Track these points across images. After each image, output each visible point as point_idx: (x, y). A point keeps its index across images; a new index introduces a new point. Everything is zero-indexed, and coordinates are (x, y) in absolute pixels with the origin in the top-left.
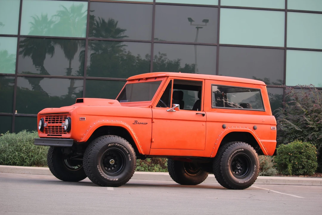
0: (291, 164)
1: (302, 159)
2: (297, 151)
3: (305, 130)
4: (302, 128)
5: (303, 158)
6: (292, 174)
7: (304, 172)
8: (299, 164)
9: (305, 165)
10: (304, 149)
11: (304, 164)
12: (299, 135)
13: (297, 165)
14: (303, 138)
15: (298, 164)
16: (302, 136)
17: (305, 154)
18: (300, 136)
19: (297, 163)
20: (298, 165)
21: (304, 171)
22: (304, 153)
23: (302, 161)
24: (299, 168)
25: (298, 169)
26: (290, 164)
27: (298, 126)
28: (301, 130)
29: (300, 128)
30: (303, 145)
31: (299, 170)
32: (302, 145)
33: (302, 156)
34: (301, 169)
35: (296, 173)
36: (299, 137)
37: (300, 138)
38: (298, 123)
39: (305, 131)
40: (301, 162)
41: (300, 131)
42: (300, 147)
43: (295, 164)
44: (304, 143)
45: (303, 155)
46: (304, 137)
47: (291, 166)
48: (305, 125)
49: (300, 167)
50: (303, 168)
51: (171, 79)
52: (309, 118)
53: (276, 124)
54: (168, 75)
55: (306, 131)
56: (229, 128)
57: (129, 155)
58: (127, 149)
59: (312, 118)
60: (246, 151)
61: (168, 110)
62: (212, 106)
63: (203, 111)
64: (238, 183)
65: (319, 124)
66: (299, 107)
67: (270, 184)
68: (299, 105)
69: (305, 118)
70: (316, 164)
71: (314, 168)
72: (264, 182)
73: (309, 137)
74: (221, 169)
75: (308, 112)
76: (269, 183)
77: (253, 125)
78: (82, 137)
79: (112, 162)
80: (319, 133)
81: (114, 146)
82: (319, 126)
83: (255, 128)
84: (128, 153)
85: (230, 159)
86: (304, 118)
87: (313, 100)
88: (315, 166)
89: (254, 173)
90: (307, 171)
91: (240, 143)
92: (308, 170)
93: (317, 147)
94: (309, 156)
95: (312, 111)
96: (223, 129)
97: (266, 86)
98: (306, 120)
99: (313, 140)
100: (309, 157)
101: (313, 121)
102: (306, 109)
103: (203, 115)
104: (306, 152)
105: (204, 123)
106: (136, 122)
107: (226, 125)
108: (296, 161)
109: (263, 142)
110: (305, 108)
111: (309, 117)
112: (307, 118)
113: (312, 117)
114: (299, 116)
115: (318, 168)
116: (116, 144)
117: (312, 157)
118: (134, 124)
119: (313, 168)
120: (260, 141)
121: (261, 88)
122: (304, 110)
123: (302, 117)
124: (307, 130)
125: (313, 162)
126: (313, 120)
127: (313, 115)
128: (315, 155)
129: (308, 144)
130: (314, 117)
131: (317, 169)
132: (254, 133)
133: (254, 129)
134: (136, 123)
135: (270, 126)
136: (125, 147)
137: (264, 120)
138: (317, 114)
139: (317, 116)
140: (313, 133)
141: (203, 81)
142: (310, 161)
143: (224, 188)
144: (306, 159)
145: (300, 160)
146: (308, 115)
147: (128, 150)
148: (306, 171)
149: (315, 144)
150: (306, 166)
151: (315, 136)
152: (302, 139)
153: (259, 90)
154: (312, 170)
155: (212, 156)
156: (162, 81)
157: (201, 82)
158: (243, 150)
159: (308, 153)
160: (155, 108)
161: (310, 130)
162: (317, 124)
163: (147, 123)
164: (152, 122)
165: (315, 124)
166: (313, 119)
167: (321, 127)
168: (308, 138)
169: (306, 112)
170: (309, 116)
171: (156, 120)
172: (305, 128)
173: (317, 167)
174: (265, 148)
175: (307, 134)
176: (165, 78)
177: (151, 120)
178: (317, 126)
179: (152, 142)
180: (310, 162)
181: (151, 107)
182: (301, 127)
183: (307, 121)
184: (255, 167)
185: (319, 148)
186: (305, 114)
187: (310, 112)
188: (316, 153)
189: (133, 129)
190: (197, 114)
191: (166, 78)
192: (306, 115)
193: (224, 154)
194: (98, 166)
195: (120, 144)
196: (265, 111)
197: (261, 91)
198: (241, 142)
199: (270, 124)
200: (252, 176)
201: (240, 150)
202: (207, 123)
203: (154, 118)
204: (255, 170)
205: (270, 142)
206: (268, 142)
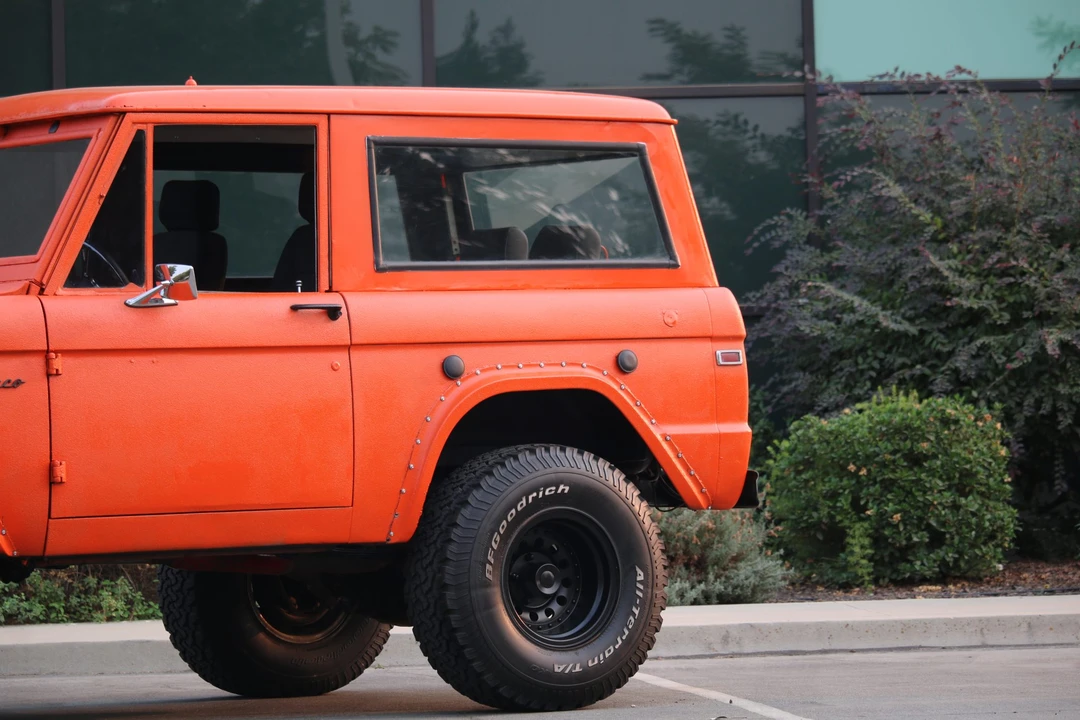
0: (866, 525)
1: (925, 493)
2: (894, 452)
3: (935, 326)
4: (917, 316)
5: (931, 489)
6: (876, 581)
7: (943, 563)
8: (912, 524)
9: (943, 524)
10: (932, 438)
11: (938, 522)
12: (902, 355)
13: (901, 528)
14: (927, 371)
15: (903, 520)
16: (923, 361)
17: (942, 466)
18: (909, 362)
19: (897, 517)
20: (905, 525)
21: (944, 559)
22: (935, 456)
23: (928, 505)
24: (911, 547)
25: (906, 552)
26: (858, 525)
27: (893, 307)
28: (913, 330)
29: (904, 317)
30: (924, 416)
31: (914, 554)
32: (919, 413)
33: (923, 476)
34: (922, 552)
35: (896, 571)
36: (903, 366)
37: (907, 373)
38: (895, 288)
39: (936, 334)
40: (919, 513)
41: (905, 334)
42: (908, 427)
43: (890, 525)
44: (929, 405)
45: (932, 472)
46: (933, 367)
47: (869, 536)
48: (933, 298)
49: (915, 539)
50: (937, 540)
51: (140, 127)
52: (955, 257)
53: (743, 332)
54: (119, 107)
55: (940, 331)
56: (482, 376)
59: (969, 257)
60: (587, 496)
61: (132, 301)
62: (376, 262)
63: (330, 290)
64: (550, 675)
65: (1010, 285)
66: (896, 199)
67: (748, 655)
68: (896, 191)
69: (932, 258)
70: (1007, 516)
71: (999, 536)
72: (709, 645)
73: (960, 362)
74: (450, 605)
75: (945, 227)
76: (736, 650)
77: (613, 349)
80: (1014, 341)
82: (1011, 300)
83: (628, 364)
85: (495, 546)
86: (928, 261)
87: (971, 154)
88: (1002, 528)
89: (637, 612)
90: (956, 561)
91: (547, 450)
92: (961, 553)
93: (1008, 419)
94: (969, 474)
95: (967, 216)
96: (449, 383)
97: (672, 127)
98: (935, 272)
99: (982, 380)
100: (963, 483)
101: (978, 275)
102: (937, 212)
103: (333, 313)
104: (946, 453)
105: (340, 359)
107: (463, 357)
108: (891, 507)
109: (674, 437)
110: (930, 203)
111: (950, 250)
112: (941, 259)
113: (969, 252)
114: (897, 251)
115: (1019, 539)
117: (982, 476)
119: (992, 537)
120: (659, 433)
121: (648, 138)
122: (926, 216)
123: (916, 253)
124: (943, 325)
125: (991, 504)
126: (974, 270)
127: (975, 242)
128: (998, 465)
129: (952, 408)
130: (984, 252)
131: (1013, 540)
132: (620, 391)
133: (622, 367)
135: (708, 346)
137: (676, 317)
138: (993, 234)
139: (995, 247)
140: (979, 342)
141: (322, 122)
142: (972, 503)
143: (476, 705)
144: (949, 488)
145: (914, 497)
146: (946, 240)
148: (951, 557)
149: (997, 405)
150: (953, 530)
151: (991, 357)
152: (924, 377)
153: (638, 152)
154: (988, 550)
155: (395, 537)
156: (90, 138)
157: (313, 128)
158: (567, 489)
159: (958, 455)
160: (61, 291)
161: (964, 326)
162: (999, 289)
163: (18, 383)
164: (48, 375)
165: (986, 288)
166: (977, 263)
167: (1022, 302)
168: (956, 371)
169: (932, 229)
170: (954, 248)
171: (71, 361)
172: (936, 313)
173: (1016, 532)
174: (688, 471)
175: (946, 349)
176: (107, 125)
177: (38, 363)
178: (1000, 300)
179: (52, 481)
180: (974, 507)
181: (35, 289)
182: (910, 313)
183: (946, 273)
184: (639, 578)
185: (1020, 422)
186: (927, 236)
187: (960, 223)
188: (1003, 452)
190: (295, 308)
191: (112, 120)
192: (934, 239)
193: (460, 520)
196: (676, 266)
197: (649, 158)
198: (552, 449)
199: (710, 334)
200: (627, 632)
201: (547, 493)
202: (356, 355)
203: (56, 352)
204: (641, 595)
205: (715, 435)
206: (703, 437)
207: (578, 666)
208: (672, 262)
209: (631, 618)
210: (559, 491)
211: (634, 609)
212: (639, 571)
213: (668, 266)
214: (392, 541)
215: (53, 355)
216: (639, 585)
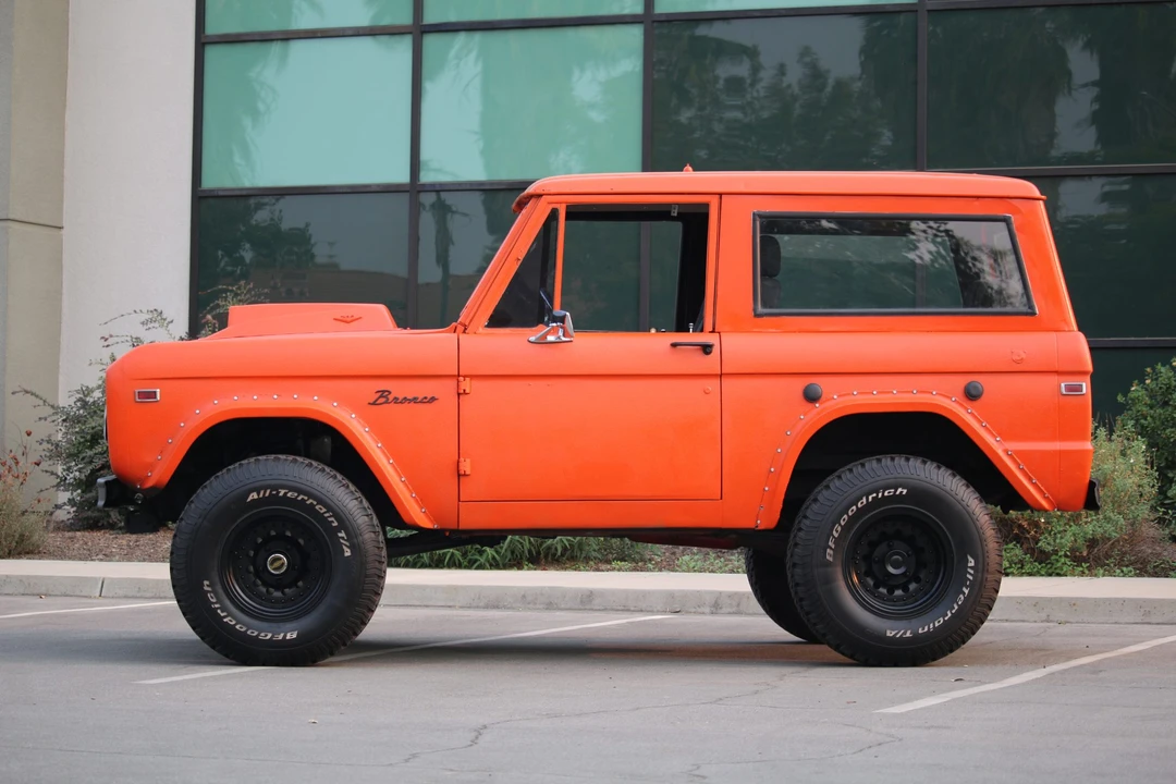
51: (553, 206)
53: (1090, 367)
54: (538, 191)
56: (837, 400)
57: (340, 535)
58: (329, 509)
60: (923, 497)
61: (532, 339)
62: (755, 310)
63: (713, 331)
64: (882, 638)
77: (962, 381)
78: (151, 467)
79: (277, 564)
81: (274, 499)
83: (977, 392)
84: (335, 524)
85: (836, 535)
89: (966, 591)
96: (810, 405)
97: (1041, 202)
103: (706, 349)
105: (713, 385)
106: (384, 394)
107: (823, 384)
109: (1017, 452)
116: (282, 492)
118: (374, 404)
120: (998, 448)
121: (1016, 211)
132: (965, 415)
133: (970, 395)
134: (383, 400)
135: (1054, 379)
136: (320, 502)
137: (1024, 356)
141: (714, 202)
147: (336, 515)
153: (1006, 220)
155: (761, 524)
157: (707, 205)
158: (905, 491)
160: (481, 330)
163: (433, 399)
164: (459, 394)
171: (477, 384)
174: (1030, 479)
177: (450, 384)
179: (459, 474)
181: (461, 329)
184: (972, 563)
189: (370, 427)
190: (674, 345)
193: (809, 513)
194: (206, 583)
195: (300, 492)
196: (1034, 314)
197: (1014, 226)
198: (897, 459)
199: (1057, 369)
200: (956, 607)
201: (886, 494)
202: (727, 382)
203: (465, 377)
204: (971, 578)
205: (1055, 451)
206: (1044, 453)
207: (909, 632)
208: (1029, 311)
209: (961, 596)
210: (898, 493)
211: (964, 589)
212: (970, 559)
213: (1026, 314)
214: (759, 528)
215: (461, 379)
216: (969, 570)
